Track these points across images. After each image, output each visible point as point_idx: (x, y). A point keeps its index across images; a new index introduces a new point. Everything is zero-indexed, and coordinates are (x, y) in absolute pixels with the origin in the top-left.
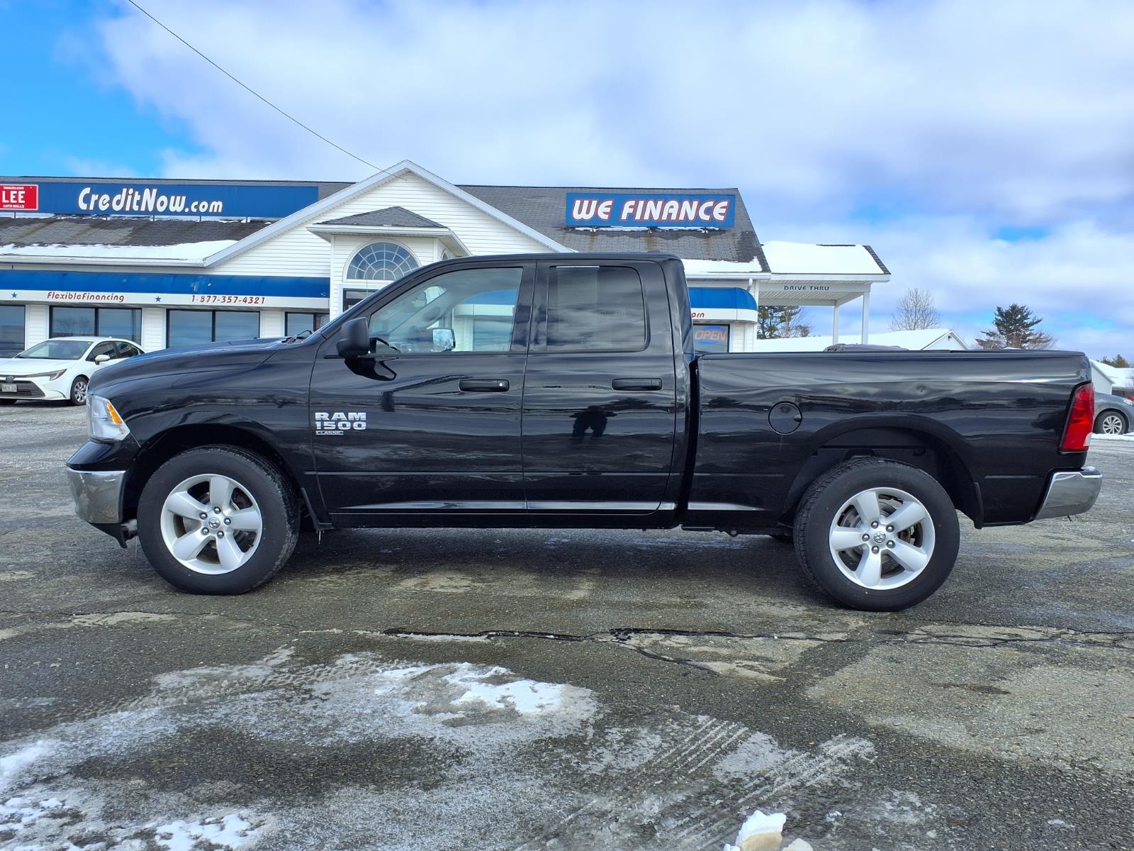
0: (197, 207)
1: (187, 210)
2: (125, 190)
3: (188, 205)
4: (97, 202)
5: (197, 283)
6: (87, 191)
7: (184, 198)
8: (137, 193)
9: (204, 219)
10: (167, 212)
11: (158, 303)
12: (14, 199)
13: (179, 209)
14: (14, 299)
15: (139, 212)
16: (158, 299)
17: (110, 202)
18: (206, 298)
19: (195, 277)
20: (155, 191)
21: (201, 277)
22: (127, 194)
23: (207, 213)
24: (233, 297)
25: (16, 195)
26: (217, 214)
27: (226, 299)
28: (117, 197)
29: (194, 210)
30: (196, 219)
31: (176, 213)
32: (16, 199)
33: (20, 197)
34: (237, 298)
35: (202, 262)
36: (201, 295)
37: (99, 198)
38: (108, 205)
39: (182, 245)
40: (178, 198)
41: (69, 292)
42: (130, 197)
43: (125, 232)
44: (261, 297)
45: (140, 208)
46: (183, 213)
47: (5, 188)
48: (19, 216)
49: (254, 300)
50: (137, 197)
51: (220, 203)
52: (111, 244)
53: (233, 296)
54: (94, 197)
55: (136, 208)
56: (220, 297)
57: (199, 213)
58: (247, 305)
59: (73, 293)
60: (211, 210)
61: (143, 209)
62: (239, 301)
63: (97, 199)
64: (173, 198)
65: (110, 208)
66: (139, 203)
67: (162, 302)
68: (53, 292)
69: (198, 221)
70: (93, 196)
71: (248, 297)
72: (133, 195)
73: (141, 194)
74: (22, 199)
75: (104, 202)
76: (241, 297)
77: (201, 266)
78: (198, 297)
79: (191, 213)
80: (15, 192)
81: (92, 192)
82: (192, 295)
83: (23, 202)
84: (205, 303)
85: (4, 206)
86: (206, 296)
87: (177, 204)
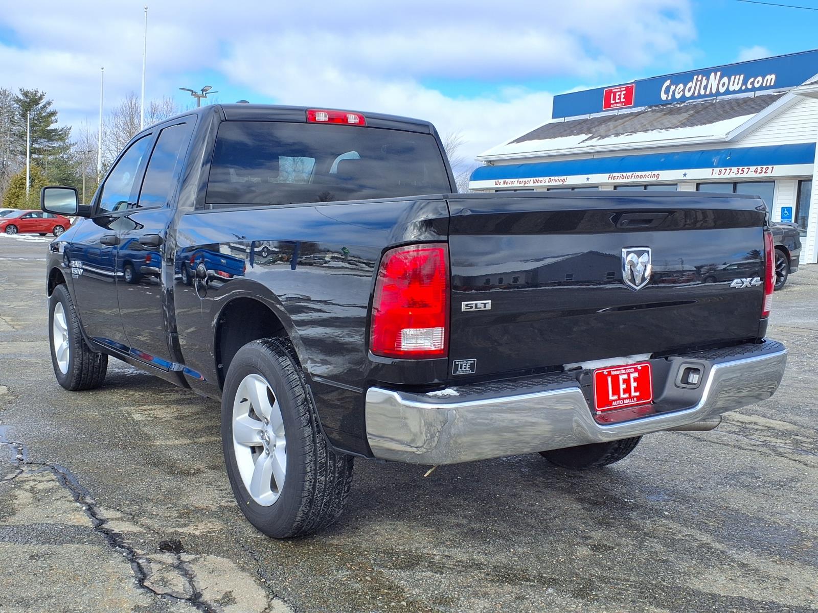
0: (752, 83)
1: (744, 88)
2: (695, 77)
3: (745, 82)
4: (674, 92)
5: (718, 157)
6: (668, 83)
7: (742, 76)
8: (704, 78)
9: (758, 93)
10: (728, 92)
11: (685, 178)
12: (618, 99)
13: (737, 88)
14: (588, 182)
15: (705, 96)
16: (685, 175)
17: (684, 90)
18: (723, 171)
19: (718, 152)
20: (719, 74)
21: (723, 151)
22: (697, 80)
23: (761, 88)
24: (746, 170)
25: (620, 95)
26: (770, 87)
27: (740, 171)
28: (689, 85)
29: (750, 86)
30: (751, 95)
31: (734, 92)
32: (619, 99)
33: (623, 96)
34: (749, 169)
35: (725, 137)
36: (719, 169)
37: (676, 88)
38: (682, 93)
39: (721, 122)
40: (738, 77)
41: (622, 174)
42: (699, 83)
43: (683, 117)
44: (770, 167)
45: (706, 92)
46: (740, 91)
47: (614, 91)
48: (622, 112)
49: (764, 170)
50: (704, 82)
51: (773, 76)
52: (666, 128)
53: (746, 168)
54: (673, 88)
55: (702, 92)
56: (734, 169)
57: (754, 89)
58: (758, 175)
59: (624, 174)
60: (764, 85)
61: (708, 92)
62: (751, 172)
63: (674, 89)
64: (733, 78)
65: (684, 95)
66: (705, 88)
67: (688, 177)
68: (612, 174)
69: (753, 97)
70: (672, 86)
71: (759, 167)
72: (701, 81)
73: (708, 79)
74: (624, 98)
75: (678, 91)
76: (753, 168)
77: (723, 140)
78: (717, 170)
79: (747, 90)
80: (619, 93)
81: (671, 84)
82: (712, 169)
83: (624, 100)
84: (722, 176)
85: (612, 106)
86: (723, 169)
87: (736, 83)
